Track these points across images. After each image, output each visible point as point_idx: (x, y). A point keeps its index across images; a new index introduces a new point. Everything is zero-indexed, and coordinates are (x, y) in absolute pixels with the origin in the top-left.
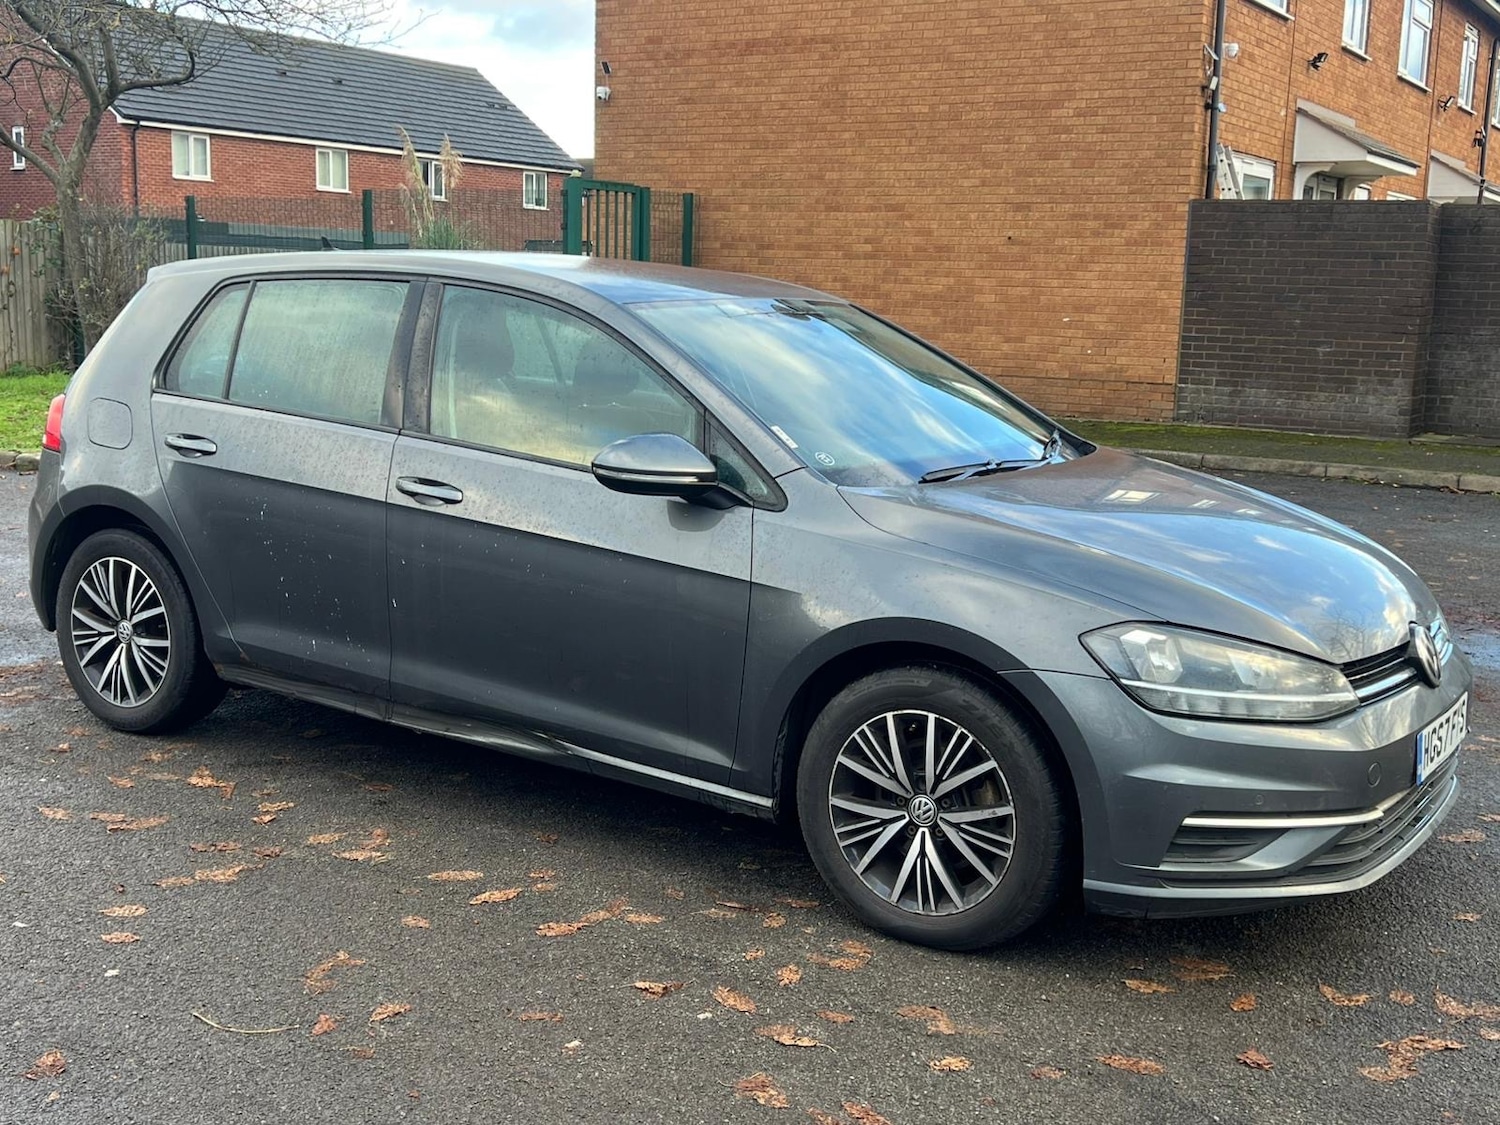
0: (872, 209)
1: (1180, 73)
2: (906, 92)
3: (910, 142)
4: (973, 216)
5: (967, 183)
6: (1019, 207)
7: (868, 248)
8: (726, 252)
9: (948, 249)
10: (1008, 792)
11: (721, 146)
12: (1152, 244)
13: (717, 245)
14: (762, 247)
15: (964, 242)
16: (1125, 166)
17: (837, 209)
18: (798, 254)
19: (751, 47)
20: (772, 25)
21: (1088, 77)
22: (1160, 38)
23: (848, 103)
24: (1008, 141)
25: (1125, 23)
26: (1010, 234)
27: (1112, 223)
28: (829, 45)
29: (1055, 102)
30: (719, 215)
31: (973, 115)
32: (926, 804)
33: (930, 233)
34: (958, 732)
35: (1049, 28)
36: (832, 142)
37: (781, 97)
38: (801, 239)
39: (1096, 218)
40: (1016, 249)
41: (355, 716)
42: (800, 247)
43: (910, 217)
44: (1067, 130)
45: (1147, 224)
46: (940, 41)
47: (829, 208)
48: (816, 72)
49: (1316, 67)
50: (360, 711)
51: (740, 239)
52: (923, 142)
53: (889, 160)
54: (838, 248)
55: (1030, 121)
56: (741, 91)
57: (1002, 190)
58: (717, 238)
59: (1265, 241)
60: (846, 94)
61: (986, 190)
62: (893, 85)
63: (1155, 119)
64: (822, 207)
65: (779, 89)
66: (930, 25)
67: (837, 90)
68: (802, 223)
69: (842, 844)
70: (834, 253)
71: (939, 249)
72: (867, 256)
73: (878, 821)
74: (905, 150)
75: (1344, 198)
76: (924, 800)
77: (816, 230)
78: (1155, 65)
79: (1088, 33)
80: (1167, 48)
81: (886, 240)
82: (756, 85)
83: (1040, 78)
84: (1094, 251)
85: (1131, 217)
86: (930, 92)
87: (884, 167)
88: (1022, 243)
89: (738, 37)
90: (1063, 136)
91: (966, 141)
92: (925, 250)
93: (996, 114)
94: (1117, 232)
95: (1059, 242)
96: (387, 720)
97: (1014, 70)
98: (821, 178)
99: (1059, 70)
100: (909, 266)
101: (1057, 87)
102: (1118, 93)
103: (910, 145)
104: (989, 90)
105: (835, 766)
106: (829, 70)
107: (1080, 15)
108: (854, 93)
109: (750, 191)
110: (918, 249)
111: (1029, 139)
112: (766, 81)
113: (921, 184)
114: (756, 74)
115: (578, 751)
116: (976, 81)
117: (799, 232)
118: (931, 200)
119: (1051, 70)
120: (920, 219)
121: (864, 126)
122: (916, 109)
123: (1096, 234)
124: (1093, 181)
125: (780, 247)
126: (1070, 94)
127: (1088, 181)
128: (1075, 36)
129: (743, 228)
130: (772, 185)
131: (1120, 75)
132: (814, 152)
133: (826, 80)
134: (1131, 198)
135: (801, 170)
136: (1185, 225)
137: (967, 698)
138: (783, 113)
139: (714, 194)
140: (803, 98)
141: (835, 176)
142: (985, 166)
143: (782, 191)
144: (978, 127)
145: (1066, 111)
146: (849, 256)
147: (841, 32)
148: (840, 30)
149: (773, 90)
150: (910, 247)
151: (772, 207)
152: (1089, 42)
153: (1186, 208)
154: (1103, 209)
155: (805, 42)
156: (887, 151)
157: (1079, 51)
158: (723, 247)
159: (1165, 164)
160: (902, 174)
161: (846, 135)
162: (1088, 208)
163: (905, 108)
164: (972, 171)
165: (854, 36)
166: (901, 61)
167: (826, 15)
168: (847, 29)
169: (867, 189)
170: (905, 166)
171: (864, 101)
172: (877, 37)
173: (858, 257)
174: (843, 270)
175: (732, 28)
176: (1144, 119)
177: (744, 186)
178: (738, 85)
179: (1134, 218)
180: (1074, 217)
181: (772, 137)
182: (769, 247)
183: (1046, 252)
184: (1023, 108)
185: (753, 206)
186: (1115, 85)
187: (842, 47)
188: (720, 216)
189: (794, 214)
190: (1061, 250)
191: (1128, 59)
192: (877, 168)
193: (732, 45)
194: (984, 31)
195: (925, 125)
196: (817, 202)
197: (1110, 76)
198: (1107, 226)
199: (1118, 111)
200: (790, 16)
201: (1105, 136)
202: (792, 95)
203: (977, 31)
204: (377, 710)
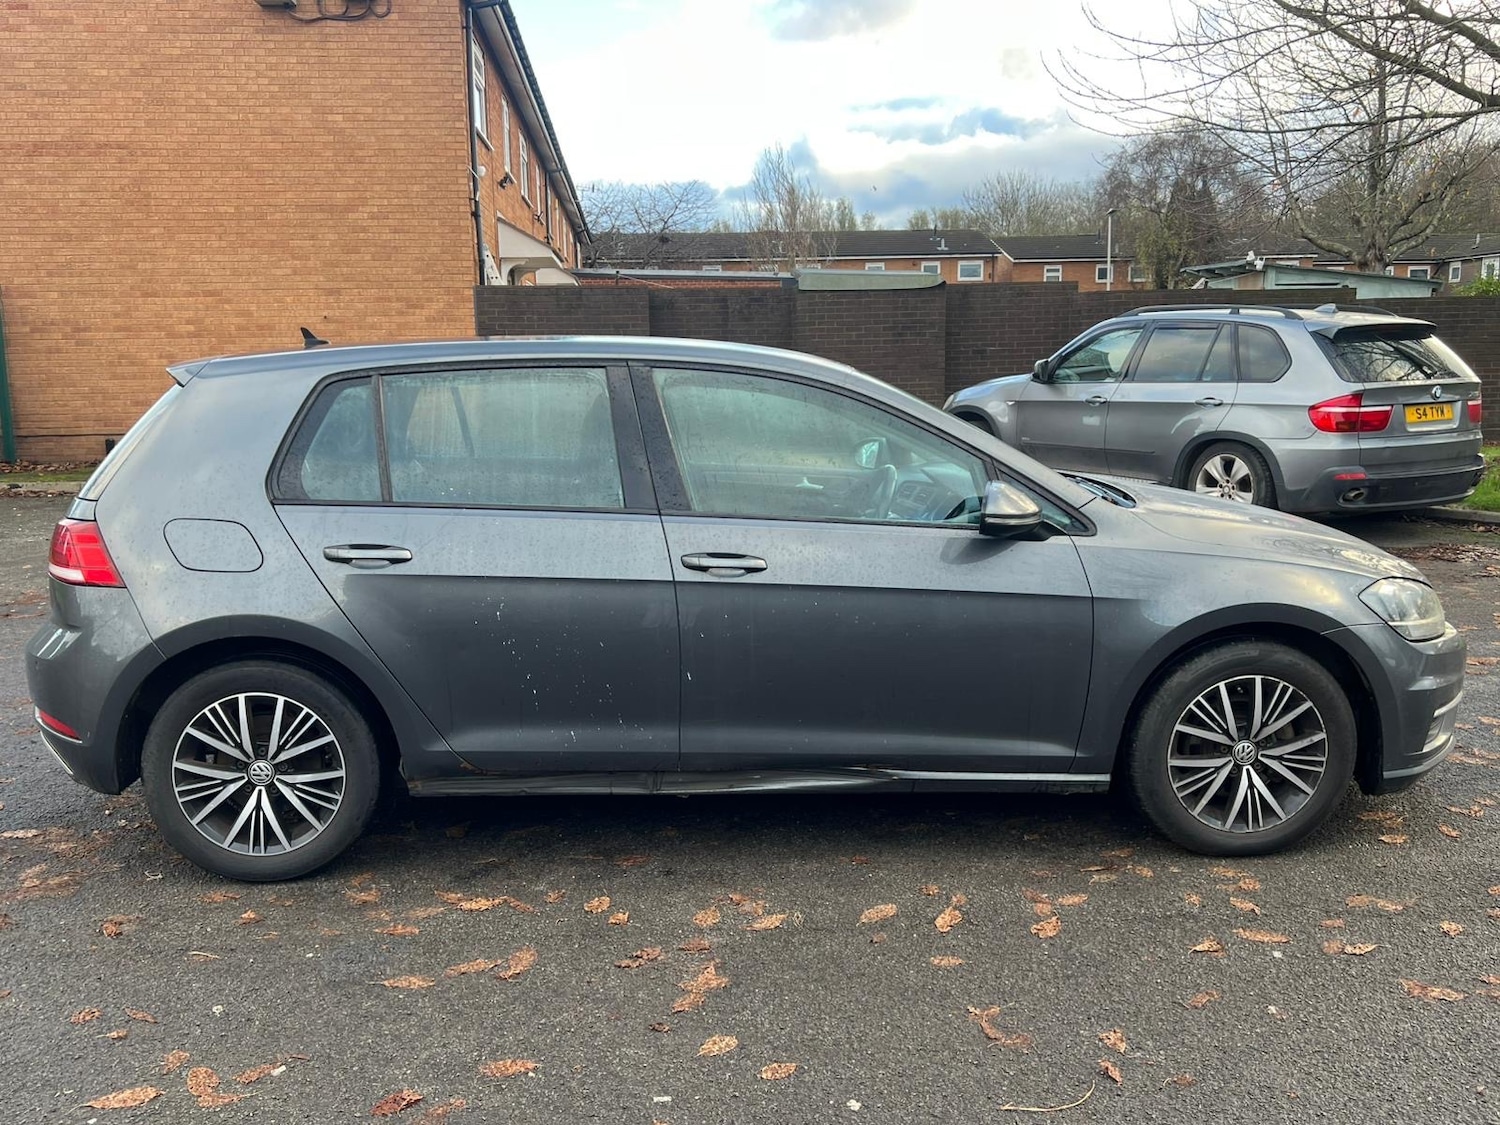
0: (190, 294)
1: (453, 187)
2: (210, 195)
3: (220, 237)
4: (288, 299)
5: (279, 272)
6: (330, 292)
7: (191, 328)
8: (37, 336)
9: (271, 328)
10: (1322, 722)
11: (18, 238)
12: (448, 320)
13: (27, 329)
14: (78, 330)
15: (284, 321)
16: (417, 259)
17: (155, 295)
18: (117, 335)
19: (38, 149)
20: (60, 130)
21: (378, 188)
22: (433, 159)
23: (153, 202)
24: (313, 238)
25: (402, 146)
26: (325, 313)
27: (413, 305)
28: (125, 151)
29: (350, 208)
30: (21, 302)
31: (278, 216)
32: (1249, 747)
33: (249, 314)
34: (1281, 685)
35: (338, 147)
36: (141, 236)
37: (79, 195)
38: (120, 322)
39: (398, 300)
40: (332, 327)
41: (611, 796)
42: (118, 329)
43: (229, 301)
44: (364, 230)
45: (441, 305)
46: (238, 152)
47: (146, 295)
48: (116, 174)
49: (504, 187)
50: (616, 790)
51: (52, 324)
52: (233, 238)
53: (201, 253)
54: (159, 328)
55: (331, 222)
56: (34, 188)
57: (315, 279)
58: (24, 324)
59: (535, 317)
60: (150, 195)
61: (298, 278)
62: (196, 188)
63: (436, 223)
64: (138, 293)
65: (76, 188)
66: (226, 138)
67: (139, 191)
68: (119, 308)
69: (1180, 796)
70: (157, 333)
71: (261, 327)
72: (190, 335)
73: (1213, 769)
74: (216, 244)
75: (516, 284)
76: (1246, 745)
77: (134, 314)
78: (431, 181)
79: (371, 153)
80: (439, 167)
81: (208, 321)
82: (50, 184)
83: (335, 188)
84: (400, 326)
85: (427, 299)
86: (233, 195)
87: (197, 257)
88: (336, 321)
89: (23, 138)
90: (362, 235)
91: (274, 237)
92: (248, 329)
93: (297, 216)
94: (418, 311)
95: (369, 320)
96: (655, 792)
97: (311, 180)
98: (133, 268)
99: (351, 181)
100: (234, 343)
101: (350, 195)
102: (403, 202)
103: (220, 239)
104: (289, 195)
105: (1173, 735)
106: (129, 173)
107: (363, 137)
108: (157, 194)
109: (56, 280)
110: (239, 328)
111: (332, 237)
112: (61, 180)
113: (235, 273)
114: (50, 174)
115: (904, 775)
116: (277, 188)
117: (116, 315)
118: (246, 286)
119: (343, 180)
120: (238, 302)
121: (172, 223)
122: (222, 209)
123: (401, 313)
124: (392, 271)
125: (98, 330)
126: (364, 202)
127: (388, 271)
128: (361, 154)
129: (54, 313)
130: (81, 275)
131: (403, 187)
132: (123, 245)
133: (126, 181)
134: (426, 284)
135: (111, 261)
136: (472, 305)
137: (1290, 658)
138: (84, 210)
139: (15, 282)
140: (104, 197)
141: (148, 266)
142: (294, 258)
143: (95, 280)
144: (284, 226)
145: (360, 216)
146: (171, 335)
147: (137, 140)
148: (135, 138)
149: (69, 188)
150: (233, 326)
151: (83, 293)
152: (374, 160)
153: (472, 292)
154: (403, 293)
155: (100, 146)
156: (198, 244)
157: (366, 167)
158: (33, 331)
159: (450, 258)
160: (215, 265)
161: (155, 231)
162: (391, 293)
163: (212, 208)
164: (282, 263)
165: (150, 144)
166: (201, 168)
167: (119, 124)
168: (143, 138)
169: (182, 278)
170: (218, 258)
171: (169, 201)
172: (174, 146)
173: (182, 337)
174: (168, 348)
175: (15, 130)
176: (428, 222)
177: (50, 274)
178: (30, 183)
179: (430, 300)
180: (379, 299)
181: (74, 231)
182: (85, 330)
183: (360, 328)
184: (322, 211)
185: (62, 293)
186: (400, 195)
187: (139, 153)
188: (26, 303)
189: (109, 300)
190: (372, 327)
191: (409, 174)
192: (190, 259)
193: (19, 146)
194: (279, 146)
195: (233, 223)
196: (132, 288)
197: (395, 188)
198: (409, 307)
199: (406, 216)
200: (79, 123)
201: (397, 235)
202: (91, 194)
203: (272, 146)
204: (644, 785)
